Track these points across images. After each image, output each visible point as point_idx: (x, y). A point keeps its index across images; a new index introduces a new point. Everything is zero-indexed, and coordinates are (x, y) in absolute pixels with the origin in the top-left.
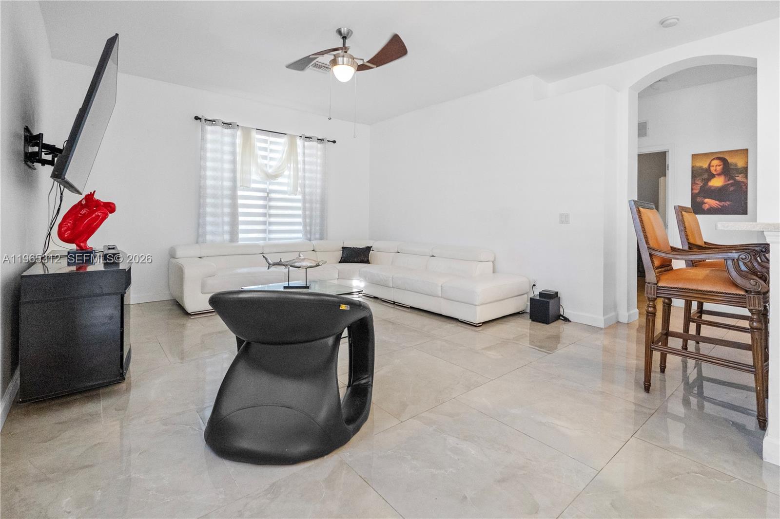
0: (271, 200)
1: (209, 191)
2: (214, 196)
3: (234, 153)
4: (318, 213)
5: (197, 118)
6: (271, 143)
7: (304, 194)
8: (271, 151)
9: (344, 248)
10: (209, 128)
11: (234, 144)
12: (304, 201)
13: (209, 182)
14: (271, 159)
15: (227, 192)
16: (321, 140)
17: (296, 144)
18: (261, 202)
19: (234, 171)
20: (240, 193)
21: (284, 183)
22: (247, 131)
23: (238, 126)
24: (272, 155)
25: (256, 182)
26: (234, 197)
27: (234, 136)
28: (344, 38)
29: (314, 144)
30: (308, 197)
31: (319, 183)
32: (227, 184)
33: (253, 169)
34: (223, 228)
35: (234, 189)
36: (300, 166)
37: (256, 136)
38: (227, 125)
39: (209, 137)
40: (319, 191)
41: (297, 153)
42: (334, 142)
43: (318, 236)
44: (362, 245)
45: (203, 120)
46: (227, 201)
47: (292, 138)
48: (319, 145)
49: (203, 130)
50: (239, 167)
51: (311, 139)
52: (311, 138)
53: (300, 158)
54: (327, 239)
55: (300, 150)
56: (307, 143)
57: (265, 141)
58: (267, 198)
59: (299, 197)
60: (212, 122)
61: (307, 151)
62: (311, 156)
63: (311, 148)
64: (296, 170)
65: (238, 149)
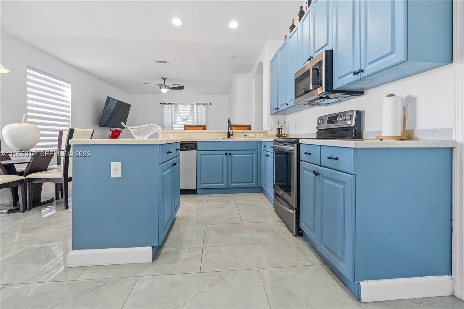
2: (166, 128)
3: (172, 113)
5: (161, 103)
10: (165, 106)
11: (172, 110)
13: (165, 123)
15: (171, 126)
16: (204, 104)
17: (194, 107)
19: (172, 119)
20: (174, 126)
22: (176, 105)
23: (173, 104)
24: (186, 112)
25: (179, 122)
26: (172, 128)
27: (172, 107)
29: (202, 106)
32: (171, 123)
33: (178, 117)
36: (196, 115)
37: (180, 106)
38: (170, 104)
39: (165, 108)
42: (210, 104)
45: (162, 103)
47: (193, 105)
48: (204, 106)
49: (163, 107)
50: (173, 117)
52: (200, 104)
53: (196, 112)
55: (195, 109)
57: (185, 107)
60: (165, 104)
61: (199, 109)
62: (200, 110)
63: (200, 107)
64: (194, 116)
65: (173, 112)
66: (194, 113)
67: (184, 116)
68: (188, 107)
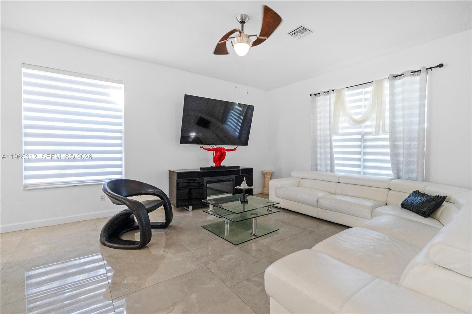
0: (366, 140)
1: (319, 138)
2: (320, 141)
3: (330, 111)
7: (394, 133)
8: (365, 100)
10: (318, 98)
11: (330, 104)
14: (361, 107)
16: (418, 72)
19: (330, 123)
20: (333, 138)
22: (339, 92)
23: (333, 90)
26: (330, 141)
27: (330, 99)
29: (409, 79)
30: (400, 135)
31: (416, 119)
33: (342, 118)
34: (327, 162)
35: (330, 135)
36: (387, 107)
37: (347, 93)
38: (327, 92)
39: (319, 104)
40: (416, 127)
41: (383, 95)
42: (441, 66)
45: (313, 95)
47: (379, 83)
48: (417, 77)
49: (314, 102)
50: (332, 119)
51: (403, 76)
52: (403, 74)
53: (387, 100)
55: (387, 92)
56: (397, 82)
57: (361, 93)
58: (362, 139)
59: (387, 136)
60: (319, 94)
61: (398, 90)
63: (402, 84)
65: (333, 107)
66: (382, 105)
67: (360, 113)
68: (366, 93)
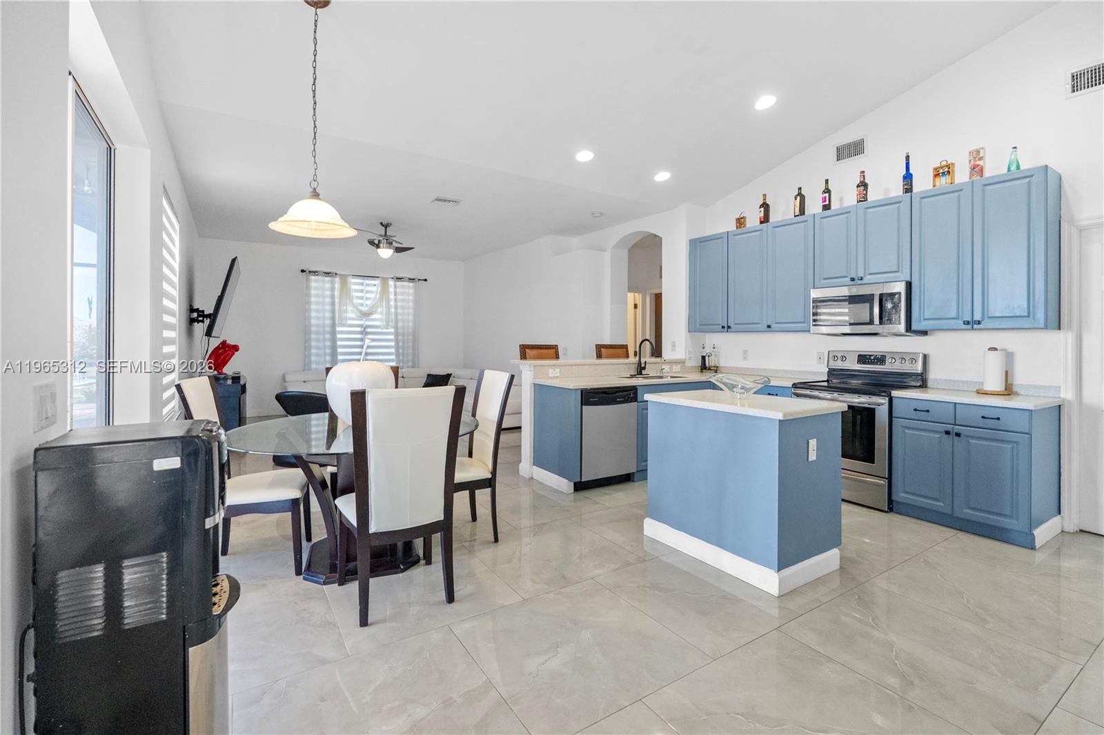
1: (313, 329)
2: (317, 333)
3: (333, 296)
4: (411, 344)
6: (367, 285)
7: (396, 328)
8: (367, 292)
9: (428, 375)
10: (313, 278)
11: (333, 289)
12: (397, 334)
13: (313, 322)
14: (367, 299)
15: (328, 329)
16: (412, 280)
17: (388, 285)
18: (359, 336)
19: (333, 311)
21: (378, 318)
22: (344, 278)
23: (336, 274)
24: (368, 295)
25: (352, 319)
26: (333, 333)
27: (333, 283)
28: (386, 228)
29: (406, 284)
30: (400, 331)
31: (411, 318)
32: (328, 322)
33: (347, 308)
34: (325, 358)
35: (333, 326)
36: (392, 303)
37: (352, 280)
38: (327, 274)
39: (313, 284)
40: (411, 324)
41: (388, 292)
42: (426, 280)
43: (410, 364)
44: (443, 372)
45: (307, 272)
46: (328, 336)
47: (385, 281)
48: (411, 284)
49: (308, 280)
50: (337, 308)
51: (402, 280)
52: (402, 278)
53: (392, 297)
54: (418, 367)
55: (392, 290)
56: (399, 283)
57: (365, 284)
58: (365, 333)
59: (393, 330)
60: (315, 273)
61: (399, 290)
62: (403, 294)
63: (403, 287)
64: (388, 307)
65: (337, 293)
66: (388, 300)
67: (362, 305)
68: (373, 285)
